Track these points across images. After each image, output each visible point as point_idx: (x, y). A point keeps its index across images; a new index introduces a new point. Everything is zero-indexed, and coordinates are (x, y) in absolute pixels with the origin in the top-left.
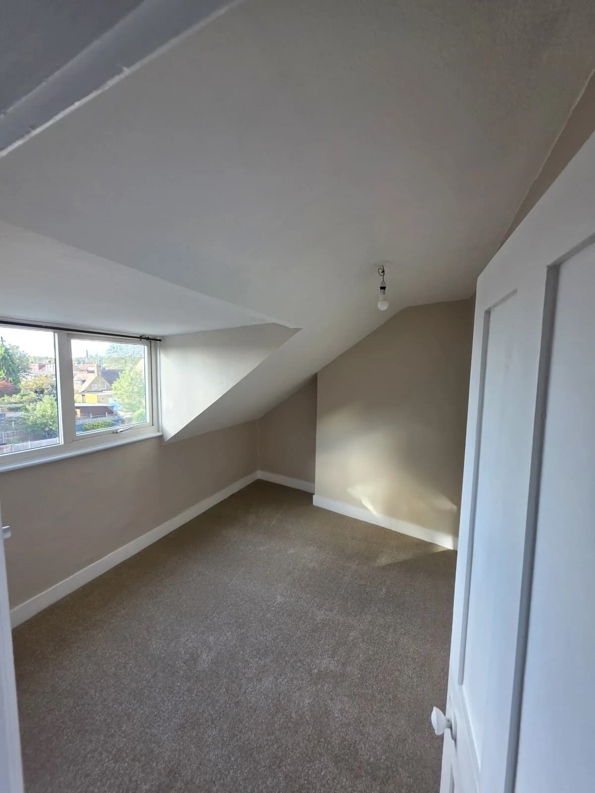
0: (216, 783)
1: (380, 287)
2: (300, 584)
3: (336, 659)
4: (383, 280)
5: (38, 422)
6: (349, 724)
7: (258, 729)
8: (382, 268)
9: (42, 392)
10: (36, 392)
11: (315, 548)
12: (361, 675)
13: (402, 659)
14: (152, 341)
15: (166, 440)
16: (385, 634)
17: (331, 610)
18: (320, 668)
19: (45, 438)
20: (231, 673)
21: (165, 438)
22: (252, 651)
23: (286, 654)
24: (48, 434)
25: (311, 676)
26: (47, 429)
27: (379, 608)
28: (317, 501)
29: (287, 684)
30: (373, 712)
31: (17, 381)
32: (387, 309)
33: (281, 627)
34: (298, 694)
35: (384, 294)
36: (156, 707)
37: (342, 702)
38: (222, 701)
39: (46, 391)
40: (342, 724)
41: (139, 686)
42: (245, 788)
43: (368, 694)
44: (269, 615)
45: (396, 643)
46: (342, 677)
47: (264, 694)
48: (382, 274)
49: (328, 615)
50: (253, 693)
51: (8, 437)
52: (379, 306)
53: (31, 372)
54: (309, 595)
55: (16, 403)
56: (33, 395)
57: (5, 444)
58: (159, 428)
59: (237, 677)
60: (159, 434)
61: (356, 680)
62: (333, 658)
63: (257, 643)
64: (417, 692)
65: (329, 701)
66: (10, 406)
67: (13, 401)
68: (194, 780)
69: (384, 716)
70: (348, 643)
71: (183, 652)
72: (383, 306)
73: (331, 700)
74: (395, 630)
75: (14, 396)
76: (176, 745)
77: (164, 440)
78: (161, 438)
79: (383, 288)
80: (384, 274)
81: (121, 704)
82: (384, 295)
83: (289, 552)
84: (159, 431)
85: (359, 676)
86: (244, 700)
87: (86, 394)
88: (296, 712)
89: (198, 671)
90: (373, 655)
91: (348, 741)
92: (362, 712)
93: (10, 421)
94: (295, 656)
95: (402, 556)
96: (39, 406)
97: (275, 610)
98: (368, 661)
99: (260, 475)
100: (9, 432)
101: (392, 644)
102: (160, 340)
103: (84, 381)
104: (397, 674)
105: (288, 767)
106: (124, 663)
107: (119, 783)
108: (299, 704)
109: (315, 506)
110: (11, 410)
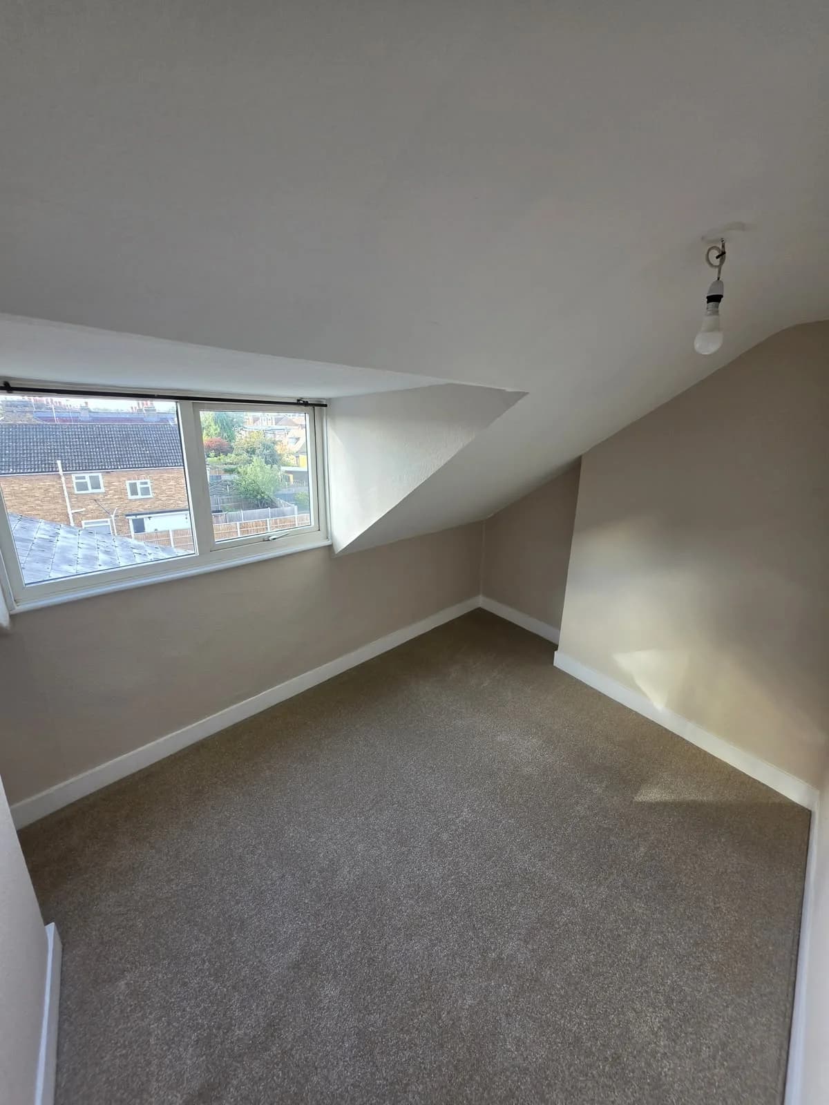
0: (319, 1070)
1: (706, 296)
2: (502, 798)
3: (530, 947)
4: (719, 279)
5: (250, 488)
6: (525, 1071)
7: (390, 1014)
8: (721, 247)
9: (253, 452)
10: (248, 452)
11: (540, 742)
12: (566, 992)
13: (647, 992)
14: (316, 408)
15: (336, 552)
16: (626, 934)
17: (542, 858)
18: (501, 953)
19: (257, 507)
20: (374, 910)
21: (335, 550)
22: (409, 886)
23: (457, 908)
24: (261, 502)
25: (485, 960)
26: (259, 497)
27: (625, 881)
28: (561, 660)
29: (446, 958)
30: (572, 1069)
31: (231, 438)
32: (715, 354)
33: (458, 862)
34: (458, 982)
35: (716, 312)
36: (274, 924)
37: (523, 1026)
38: (352, 949)
39: (257, 451)
40: (513, 1066)
41: (263, 886)
42: (353, 1099)
43: (570, 1031)
44: (445, 836)
45: (642, 959)
46: (533, 983)
47: (410, 963)
48: (717, 262)
49: (534, 866)
50: (395, 954)
51: (223, 503)
52: (697, 346)
53: (246, 426)
54: (512, 821)
55: (231, 464)
56: (245, 456)
57: (221, 511)
58: (328, 535)
59: (379, 920)
60: (327, 543)
61: (555, 997)
62: (526, 942)
63: (419, 875)
64: (662, 1068)
65: (503, 1016)
66: (226, 467)
67: (228, 460)
68: (293, 1052)
69: (589, 1084)
70: (557, 926)
71: (321, 855)
72: (708, 345)
73: (507, 1015)
74: (645, 932)
75: (229, 454)
76: (284, 991)
77: (334, 552)
78: (330, 548)
79: (715, 299)
80: (722, 262)
81: (237, 903)
82: (715, 317)
83: (499, 738)
84: (327, 538)
85: (562, 992)
86: (382, 960)
87: (300, 455)
88: (448, 1013)
89: (333, 890)
90: (595, 964)
91: (518, 1100)
92: (553, 1061)
93: (225, 484)
94: (469, 917)
95: (690, 794)
96: (249, 468)
97: (456, 830)
98: (583, 972)
99: (481, 602)
100: (224, 497)
101: (634, 957)
102: (326, 406)
103: (298, 439)
104: (631, 1015)
105: (417, 1098)
106: (254, 846)
107: (212, 1012)
108: (457, 1001)
109: (555, 667)
110: (226, 471)
